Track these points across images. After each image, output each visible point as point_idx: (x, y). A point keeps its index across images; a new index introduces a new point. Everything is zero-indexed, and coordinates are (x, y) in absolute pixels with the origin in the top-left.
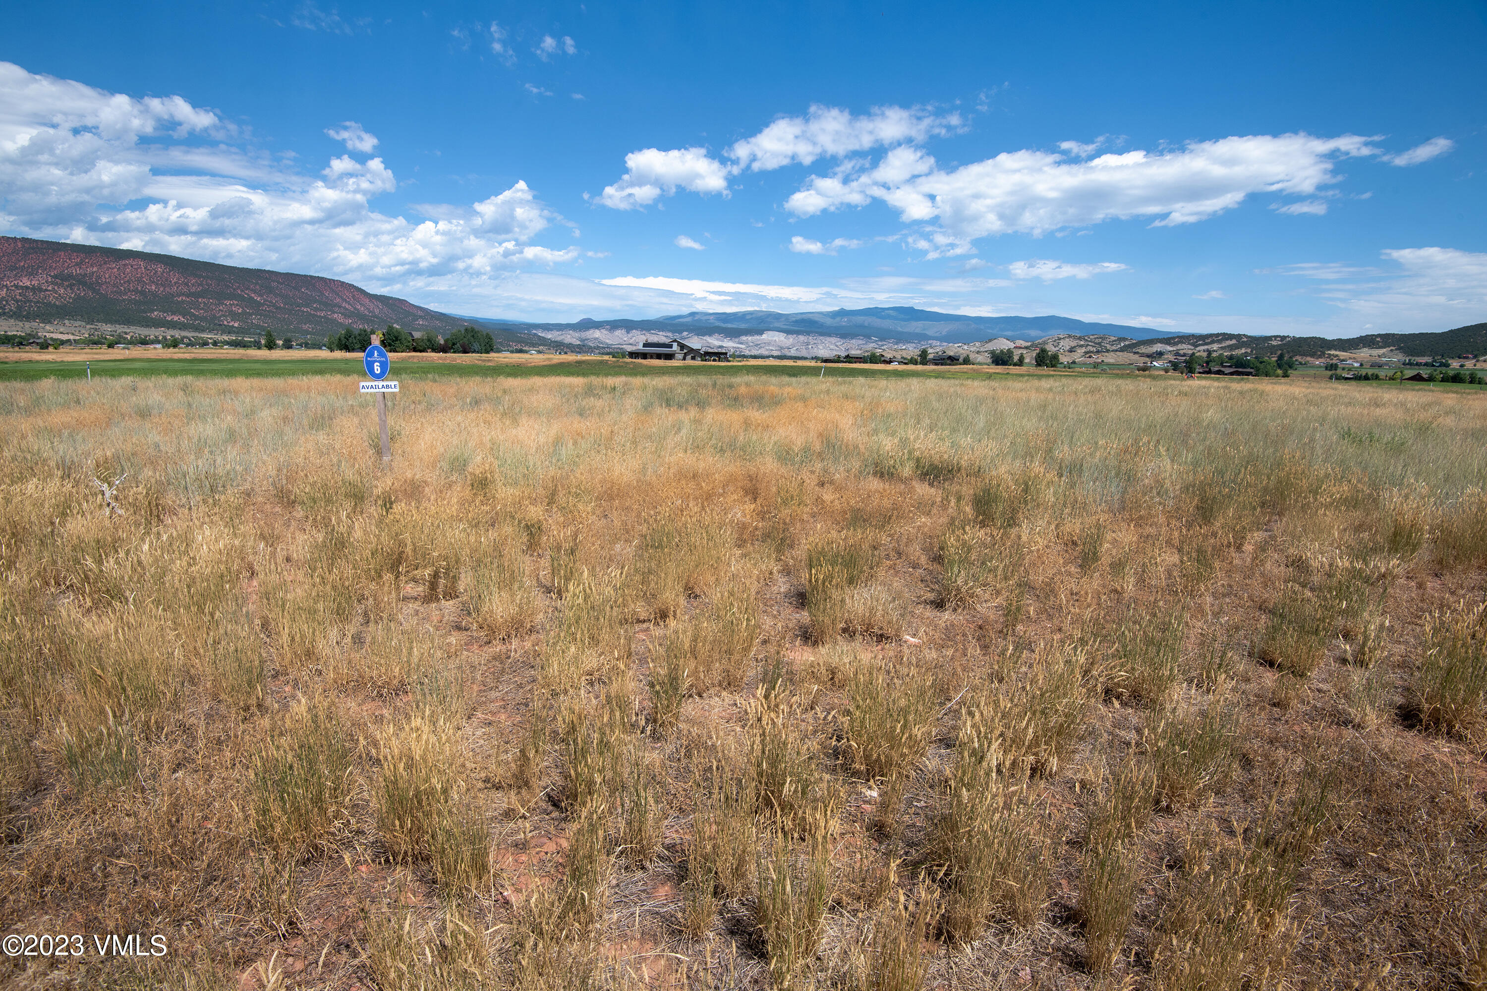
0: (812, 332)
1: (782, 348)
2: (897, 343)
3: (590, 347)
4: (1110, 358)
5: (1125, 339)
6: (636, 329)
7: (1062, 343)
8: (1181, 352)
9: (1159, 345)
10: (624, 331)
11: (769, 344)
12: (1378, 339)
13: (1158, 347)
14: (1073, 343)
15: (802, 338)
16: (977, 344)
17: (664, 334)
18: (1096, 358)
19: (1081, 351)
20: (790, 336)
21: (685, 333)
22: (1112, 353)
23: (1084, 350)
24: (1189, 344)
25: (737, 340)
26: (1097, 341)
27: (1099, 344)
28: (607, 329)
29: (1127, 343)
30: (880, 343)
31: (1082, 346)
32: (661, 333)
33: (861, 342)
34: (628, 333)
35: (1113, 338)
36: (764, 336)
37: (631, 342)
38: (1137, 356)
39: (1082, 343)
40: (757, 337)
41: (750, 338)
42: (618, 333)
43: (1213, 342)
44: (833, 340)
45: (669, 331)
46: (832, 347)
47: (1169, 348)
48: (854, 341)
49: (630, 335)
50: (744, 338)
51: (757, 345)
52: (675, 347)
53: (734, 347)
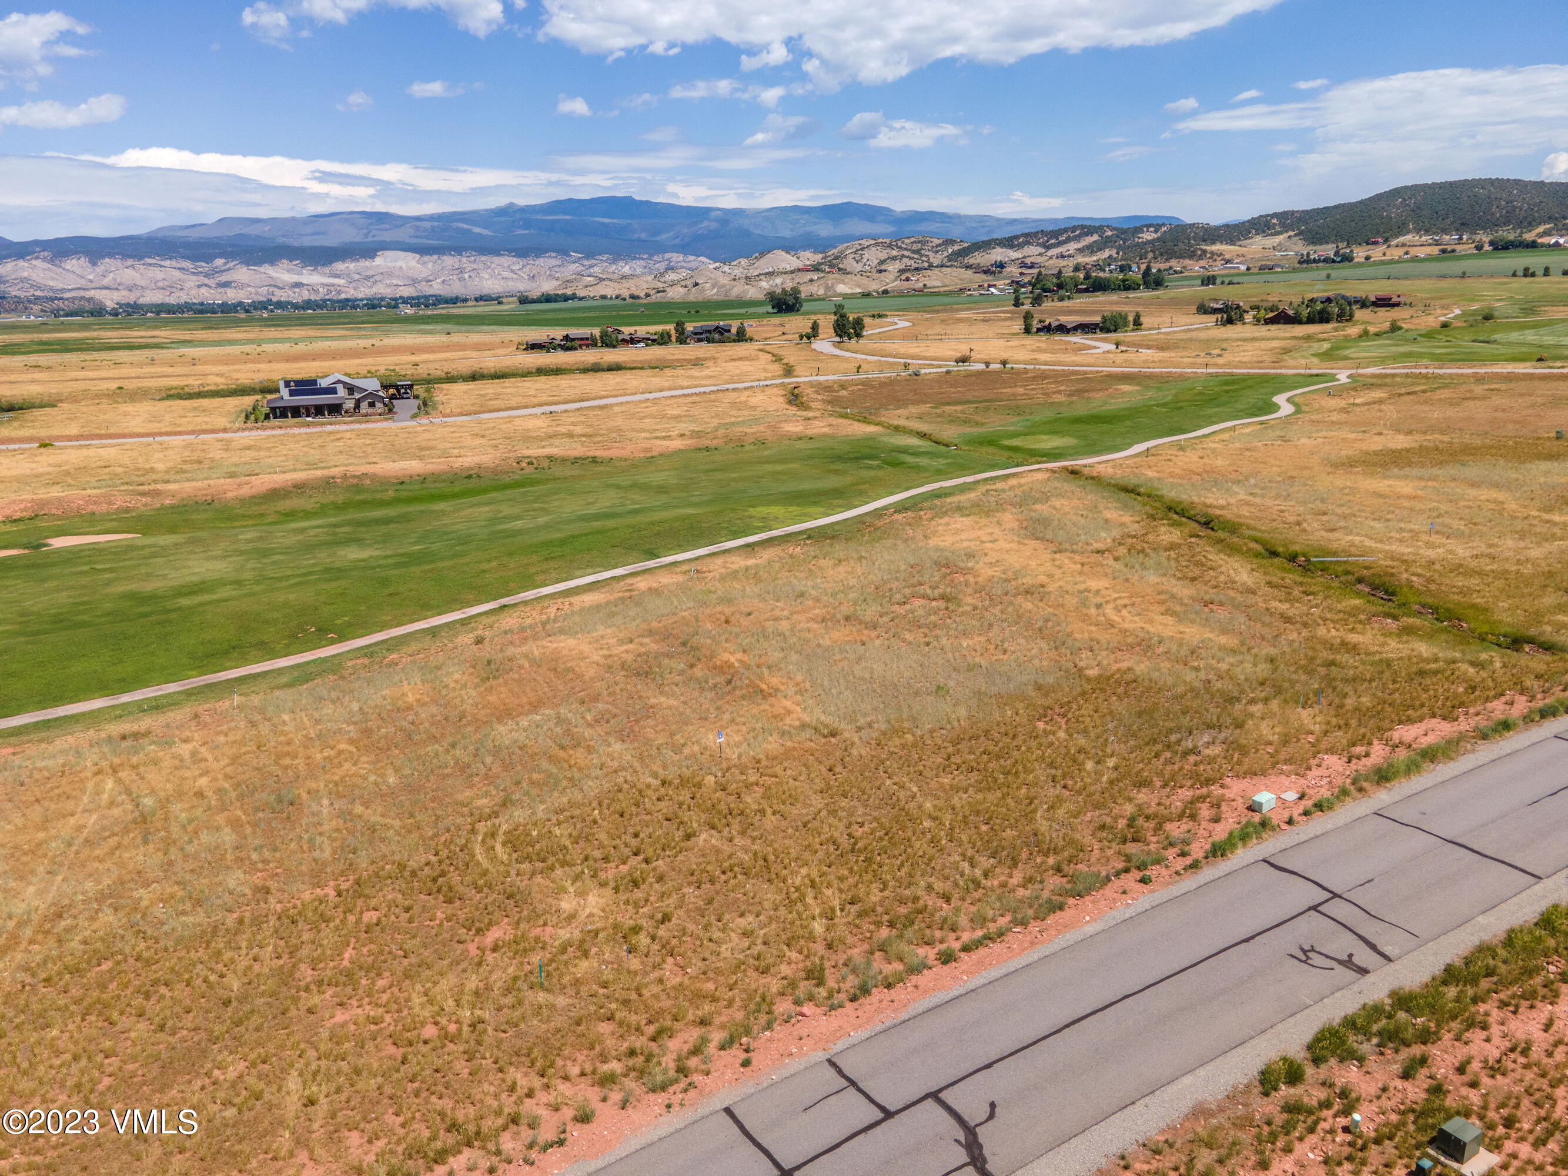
0: (466, 249)
1: (414, 282)
2: (614, 261)
3: (18, 301)
4: (934, 280)
5: (950, 242)
6: (111, 255)
7: (867, 254)
8: (1028, 261)
9: (999, 250)
10: (84, 261)
11: (390, 275)
12: (1275, 221)
13: (998, 254)
14: (883, 255)
15: (449, 261)
16: (744, 262)
17: (174, 263)
18: (917, 281)
19: (893, 267)
20: (426, 258)
21: (219, 262)
22: (936, 271)
23: (897, 265)
24: (1038, 245)
25: (327, 270)
26: (915, 247)
27: (917, 252)
28: (45, 259)
29: (956, 247)
30: (586, 263)
31: (894, 258)
32: (168, 263)
33: (554, 262)
34: (94, 264)
35: (937, 241)
36: (378, 261)
37: (106, 282)
38: (970, 272)
39: (894, 253)
40: (364, 263)
41: (352, 266)
42: (73, 264)
43: (1068, 240)
44: (506, 261)
45: (186, 257)
46: (505, 274)
47: (1014, 254)
48: (541, 261)
49: (100, 269)
50: (340, 266)
51: (368, 278)
52: (342, 392)
53: (323, 285)
